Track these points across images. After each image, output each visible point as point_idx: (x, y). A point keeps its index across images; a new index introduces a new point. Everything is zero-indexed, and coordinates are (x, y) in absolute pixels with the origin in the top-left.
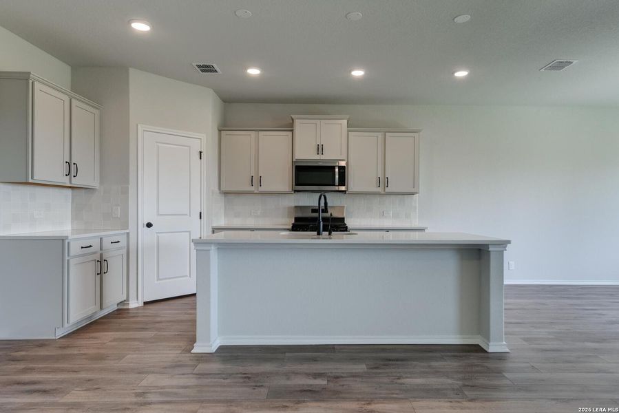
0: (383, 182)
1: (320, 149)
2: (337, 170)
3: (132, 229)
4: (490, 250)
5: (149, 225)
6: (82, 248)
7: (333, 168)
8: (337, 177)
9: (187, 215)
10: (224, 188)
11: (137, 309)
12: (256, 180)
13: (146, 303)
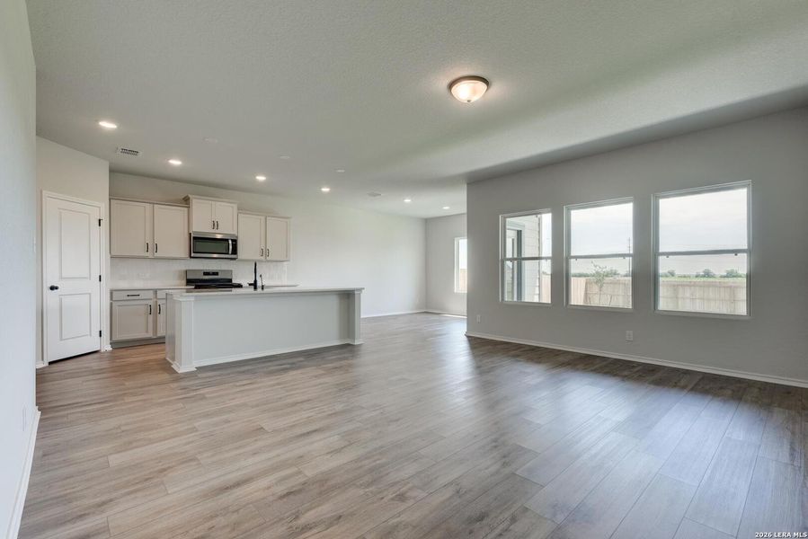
0: (265, 252)
1: (215, 225)
2: (230, 242)
5: (52, 288)
7: (227, 240)
8: (231, 247)
9: (87, 278)
10: (113, 253)
11: (44, 368)
12: (152, 247)
13: (50, 363)
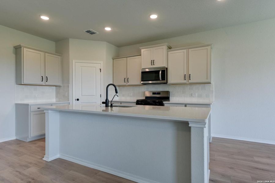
0: (187, 77)
1: (153, 62)
2: (161, 72)
3: (70, 101)
4: (190, 125)
5: (78, 100)
6: (38, 108)
8: (161, 76)
9: (94, 95)
12: (126, 80)
